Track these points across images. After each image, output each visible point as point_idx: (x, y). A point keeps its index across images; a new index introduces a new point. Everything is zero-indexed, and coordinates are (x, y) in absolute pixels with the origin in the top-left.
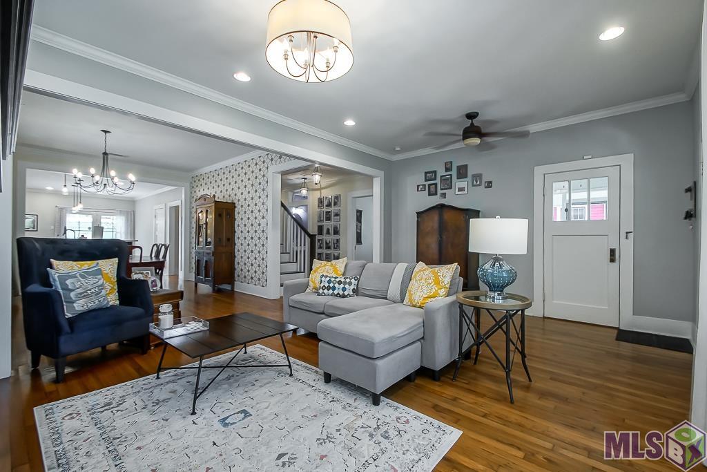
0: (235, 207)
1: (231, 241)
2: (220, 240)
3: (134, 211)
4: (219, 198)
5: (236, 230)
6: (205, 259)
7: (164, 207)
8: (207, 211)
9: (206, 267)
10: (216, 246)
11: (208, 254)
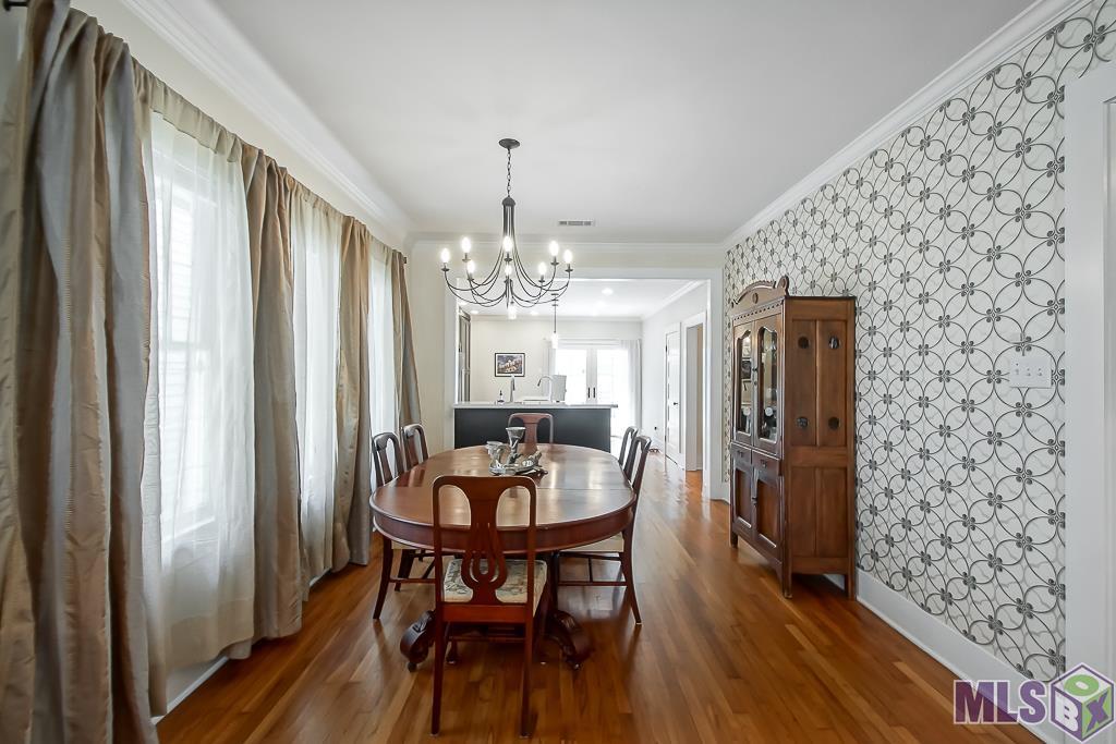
0: (855, 311)
1: (841, 429)
2: (805, 423)
3: (640, 340)
4: (800, 287)
5: (861, 389)
6: (756, 475)
7: (678, 329)
8: (762, 331)
9: (760, 500)
10: (791, 442)
11: (766, 462)
